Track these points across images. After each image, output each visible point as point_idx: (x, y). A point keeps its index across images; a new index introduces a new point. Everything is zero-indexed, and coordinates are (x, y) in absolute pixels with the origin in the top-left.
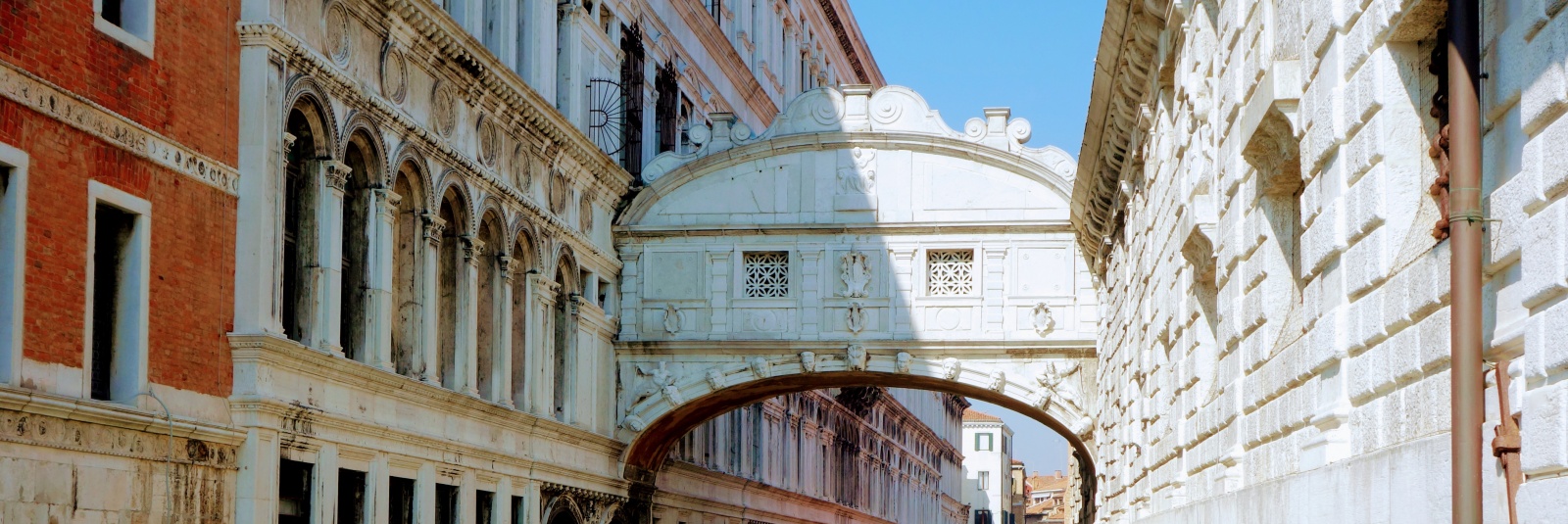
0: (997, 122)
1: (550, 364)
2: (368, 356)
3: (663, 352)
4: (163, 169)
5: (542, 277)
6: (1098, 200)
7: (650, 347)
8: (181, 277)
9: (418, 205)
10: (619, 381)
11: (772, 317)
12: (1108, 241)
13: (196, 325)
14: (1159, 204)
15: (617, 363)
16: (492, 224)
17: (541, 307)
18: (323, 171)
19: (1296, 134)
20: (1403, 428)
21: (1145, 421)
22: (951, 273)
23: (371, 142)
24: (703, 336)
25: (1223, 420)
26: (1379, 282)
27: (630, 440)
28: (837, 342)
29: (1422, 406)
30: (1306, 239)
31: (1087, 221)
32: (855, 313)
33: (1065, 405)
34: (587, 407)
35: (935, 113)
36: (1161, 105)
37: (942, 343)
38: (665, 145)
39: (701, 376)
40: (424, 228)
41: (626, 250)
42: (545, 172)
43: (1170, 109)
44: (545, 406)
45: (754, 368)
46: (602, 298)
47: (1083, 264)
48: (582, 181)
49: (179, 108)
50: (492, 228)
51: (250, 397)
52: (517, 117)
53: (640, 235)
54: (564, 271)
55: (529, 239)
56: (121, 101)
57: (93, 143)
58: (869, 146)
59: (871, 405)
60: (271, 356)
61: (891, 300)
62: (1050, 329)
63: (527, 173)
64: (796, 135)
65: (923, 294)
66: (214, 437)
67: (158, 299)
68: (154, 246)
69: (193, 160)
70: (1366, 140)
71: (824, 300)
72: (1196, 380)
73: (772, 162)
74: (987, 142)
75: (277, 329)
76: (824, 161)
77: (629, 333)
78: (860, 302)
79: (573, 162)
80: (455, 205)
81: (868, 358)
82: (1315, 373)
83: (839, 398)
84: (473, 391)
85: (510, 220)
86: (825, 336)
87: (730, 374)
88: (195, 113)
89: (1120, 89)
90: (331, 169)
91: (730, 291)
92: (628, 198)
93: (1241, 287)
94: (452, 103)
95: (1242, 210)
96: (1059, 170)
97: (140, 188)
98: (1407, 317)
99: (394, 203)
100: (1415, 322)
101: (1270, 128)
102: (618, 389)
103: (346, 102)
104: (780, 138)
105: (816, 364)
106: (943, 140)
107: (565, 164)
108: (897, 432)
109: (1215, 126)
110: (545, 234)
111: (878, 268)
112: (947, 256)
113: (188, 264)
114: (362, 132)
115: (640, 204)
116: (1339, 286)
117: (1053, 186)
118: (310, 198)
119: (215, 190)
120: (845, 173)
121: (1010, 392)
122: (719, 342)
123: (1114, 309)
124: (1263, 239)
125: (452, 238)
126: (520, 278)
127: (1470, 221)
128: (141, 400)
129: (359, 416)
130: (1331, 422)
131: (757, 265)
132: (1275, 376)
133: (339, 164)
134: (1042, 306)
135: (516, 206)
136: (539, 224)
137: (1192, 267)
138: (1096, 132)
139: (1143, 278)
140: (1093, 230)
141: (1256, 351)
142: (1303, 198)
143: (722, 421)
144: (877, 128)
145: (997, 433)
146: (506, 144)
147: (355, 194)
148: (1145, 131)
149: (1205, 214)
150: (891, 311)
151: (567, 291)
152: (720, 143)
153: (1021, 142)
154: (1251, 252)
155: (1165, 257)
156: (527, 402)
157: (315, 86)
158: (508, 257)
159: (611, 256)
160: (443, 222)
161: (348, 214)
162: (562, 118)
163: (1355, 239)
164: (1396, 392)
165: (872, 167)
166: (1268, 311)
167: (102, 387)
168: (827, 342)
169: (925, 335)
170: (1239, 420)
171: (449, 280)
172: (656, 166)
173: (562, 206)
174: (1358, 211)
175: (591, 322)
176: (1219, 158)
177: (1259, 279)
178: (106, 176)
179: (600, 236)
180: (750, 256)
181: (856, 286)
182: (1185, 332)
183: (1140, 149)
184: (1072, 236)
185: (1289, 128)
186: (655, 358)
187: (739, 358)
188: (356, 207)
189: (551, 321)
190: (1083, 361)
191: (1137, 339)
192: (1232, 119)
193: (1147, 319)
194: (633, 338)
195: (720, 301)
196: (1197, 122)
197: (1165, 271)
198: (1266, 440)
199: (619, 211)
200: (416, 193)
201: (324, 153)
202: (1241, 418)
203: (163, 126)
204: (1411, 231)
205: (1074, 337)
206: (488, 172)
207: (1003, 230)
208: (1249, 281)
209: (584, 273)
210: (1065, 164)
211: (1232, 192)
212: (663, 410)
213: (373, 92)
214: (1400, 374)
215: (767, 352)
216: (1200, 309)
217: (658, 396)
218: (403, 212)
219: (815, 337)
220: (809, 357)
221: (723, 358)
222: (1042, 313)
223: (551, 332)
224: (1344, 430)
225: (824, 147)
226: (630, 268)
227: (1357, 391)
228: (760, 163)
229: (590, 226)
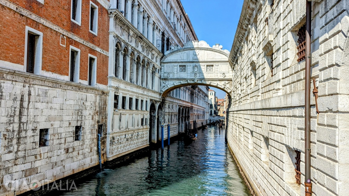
0: (217, 46)
1: (151, 81)
2: (126, 80)
3: (167, 80)
4: (98, 52)
5: (150, 69)
6: (233, 57)
7: (165, 79)
8: (101, 68)
9: (133, 58)
10: (161, 84)
11: (183, 75)
12: (235, 63)
13: (103, 75)
14: (245, 58)
15: (160, 82)
16: (143, 61)
17: (150, 73)
18: (120, 53)
19: (272, 46)
20: (293, 90)
21: (242, 90)
22: (210, 68)
23: (127, 49)
24: (173, 78)
25: (257, 90)
26: (288, 68)
27: (162, 93)
28: (193, 79)
29: (296, 86)
30: (274, 62)
31: (231, 61)
32: (196, 75)
33: (227, 88)
34: (156, 88)
35: (208, 45)
36: (245, 43)
37: (209, 79)
38: (167, 50)
39: (173, 84)
40: (134, 61)
41: (162, 65)
42: (151, 53)
43: (247, 43)
44: (151, 88)
45: (180, 82)
46: (158, 72)
47: (230, 67)
48: (156, 55)
49: (101, 43)
50: (143, 62)
51: (110, 85)
52: (147, 45)
53: (164, 63)
54: (153, 68)
55: (149, 63)
56: (93, 42)
57: (89, 48)
58: (198, 50)
59: (196, 88)
60: (113, 79)
61: (201, 72)
62: (225, 77)
63: (148, 54)
64: (187, 48)
65: (206, 71)
66: (105, 91)
67: (98, 71)
68: (97, 63)
69: (103, 51)
70: (286, 46)
71: (191, 72)
72: (251, 84)
73: (183, 52)
74: (216, 49)
75: (114, 76)
76: (191, 52)
77: (162, 77)
78: (196, 73)
79: (155, 52)
80: (138, 58)
81: (197, 81)
82: (275, 82)
83: (191, 87)
84: (141, 85)
85: (146, 60)
86: (191, 78)
87: (177, 83)
88: (103, 44)
89: (238, 40)
90: (121, 53)
91: (177, 71)
92: (162, 57)
93: (261, 69)
94: (138, 43)
95: (261, 58)
96: (227, 53)
97: (95, 55)
98: (294, 73)
99: (130, 58)
100: (295, 74)
101: (268, 45)
102: (161, 85)
103: (124, 43)
104: (185, 48)
105: (189, 82)
106: (209, 49)
107: (154, 52)
108: (199, 92)
109: (256, 45)
110: (151, 62)
111: (199, 68)
112: (210, 66)
113: (102, 66)
114: (126, 47)
115: (164, 58)
116: (280, 69)
117: (226, 55)
118: (119, 57)
119: (106, 55)
120: (194, 54)
121: (219, 86)
122: (175, 79)
123: (235, 74)
124: (265, 62)
125: (138, 63)
126: (147, 69)
127: (309, 57)
128: (95, 85)
129: (125, 89)
130: (279, 89)
131: (181, 67)
132: (267, 83)
133: (123, 52)
134: (224, 73)
135: (147, 58)
136: (150, 61)
137: (251, 67)
138: (234, 47)
139: (242, 68)
140: (232, 62)
141: (264, 79)
142: (273, 56)
143: (175, 90)
144: (199, 47)
145: (214, 93)
146: (145, 49)
147: (125, 56)
148: (242, 47)
149: (254, 58)
150: (201, 74)
151: (154, 71)
152: (176, 49)
153: (221, 49)
154: (263, 64)
155: (246, 65)
156: (148, 87)
157: (119, 40)
158: (146, 66)
159: (160, 66)
160: (137, 60)
161: (124, 59)
162: (153, 45)
163: (283, 62)
164: (291, 85)
165: (198, 52)
166: (266, 73)
167: (90, 84)
168: (191, 79)
169: (206, 78)
170: (260, 89)
171: (137, 69)
172: (166, 53)
173: (153, 59)
174: (284, 57)
175: (157, 75)
176: (257, 50)
177: (264, 68)
178: (91, 53)
179: (158, 63)
180: (180, 66)
181: (196, 70)
182: (250, 77)
183: (241, 49)
184: (229, 63)
185: (271, 45)
186: (166, 81)
187: (178, 81)
188: (125, 58)
189: (151, 75)
190: (230, 81)
191: (240, 78)
192: (260, 44)
193: (242, 75)
194: (163, 78)
195: (176, 73)
196: (253, 45)
197: (246, 68)
198: (265, 92)
199: (161, 59)
200: (133, 56)
201: (120, 50)
202: (261, 89)
203: (98, 46)
204: (294, 60)
205: (229, 78)
206: (143, 53)
207: (218, 62)
208: (262, 68)
209: (156, 68)
210: (228, 52)
211: (259, 55)
212: (167, 88)
213: (127, 41)
214: (292, 82)
215: (182, 80)
216: (252, 73)
217: (166, 86)
218: (131, 59)
219: (189, 78)
220: (188, 81)
221: (176, 81)
222: (224, 74)
223: (151, 77)
224: (281, 91)
225: (191, 50)
226: (162, 68)
227: (283, 85)
228: (182, 52)
229: (157, 61)
